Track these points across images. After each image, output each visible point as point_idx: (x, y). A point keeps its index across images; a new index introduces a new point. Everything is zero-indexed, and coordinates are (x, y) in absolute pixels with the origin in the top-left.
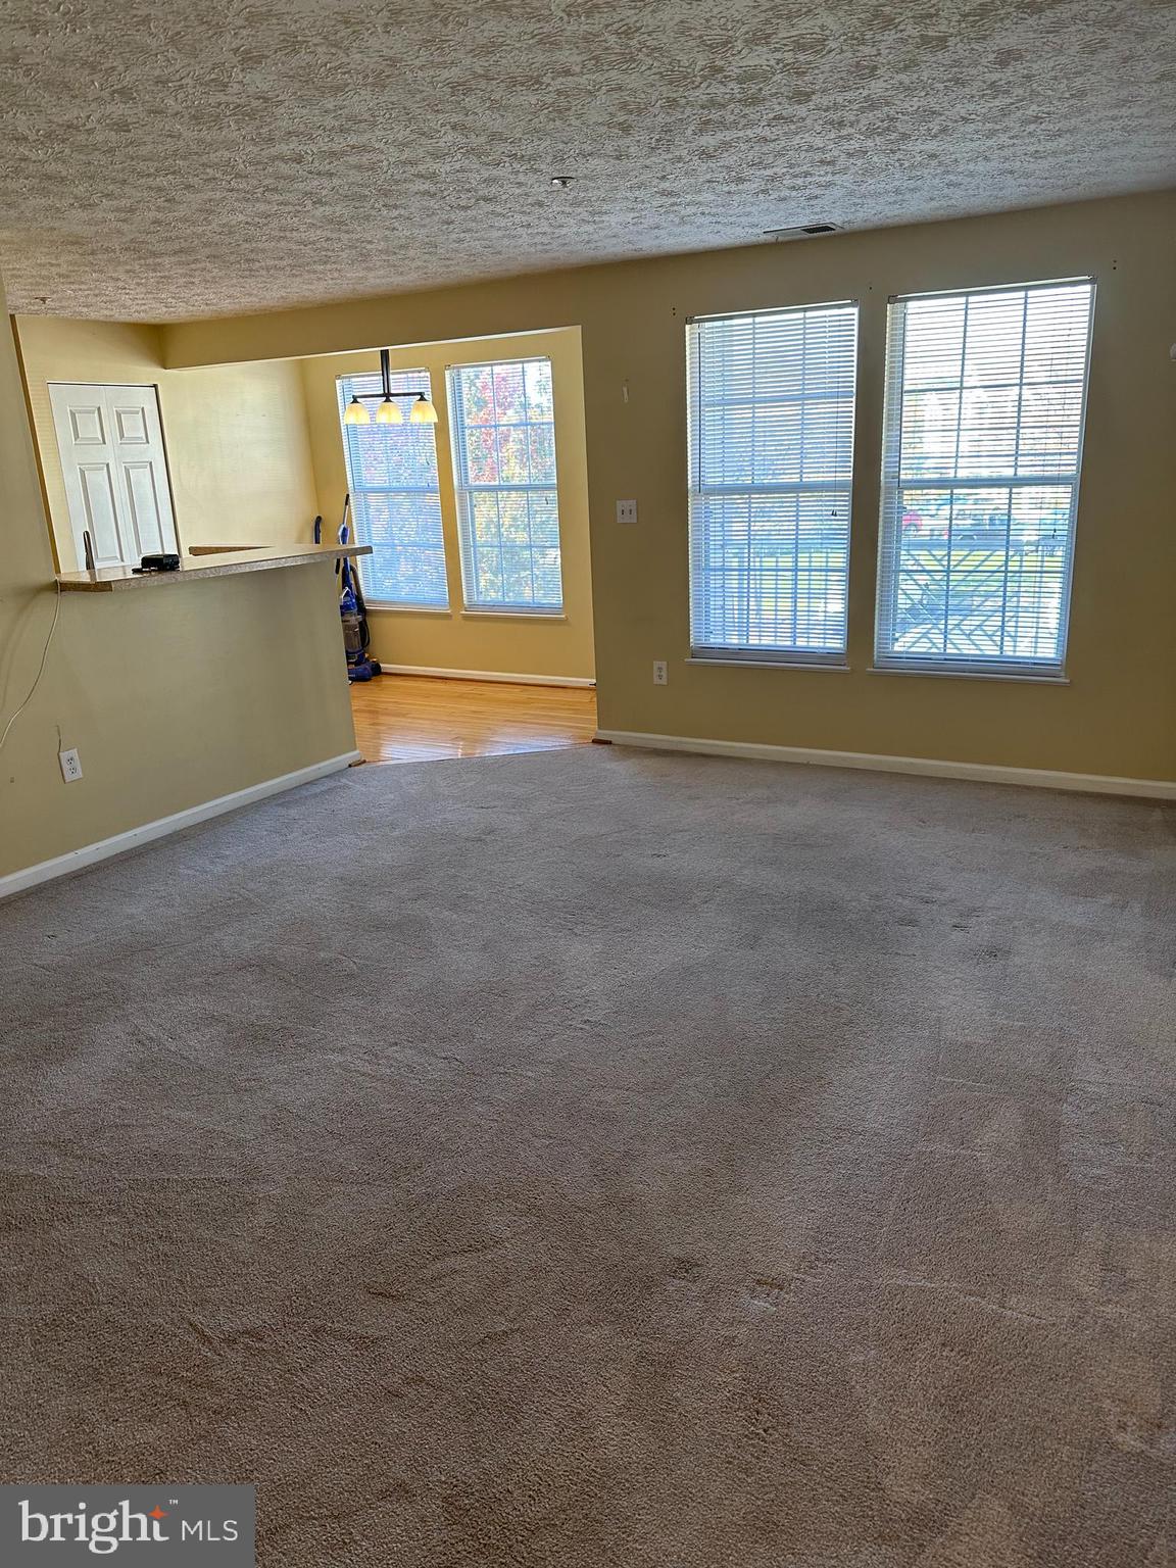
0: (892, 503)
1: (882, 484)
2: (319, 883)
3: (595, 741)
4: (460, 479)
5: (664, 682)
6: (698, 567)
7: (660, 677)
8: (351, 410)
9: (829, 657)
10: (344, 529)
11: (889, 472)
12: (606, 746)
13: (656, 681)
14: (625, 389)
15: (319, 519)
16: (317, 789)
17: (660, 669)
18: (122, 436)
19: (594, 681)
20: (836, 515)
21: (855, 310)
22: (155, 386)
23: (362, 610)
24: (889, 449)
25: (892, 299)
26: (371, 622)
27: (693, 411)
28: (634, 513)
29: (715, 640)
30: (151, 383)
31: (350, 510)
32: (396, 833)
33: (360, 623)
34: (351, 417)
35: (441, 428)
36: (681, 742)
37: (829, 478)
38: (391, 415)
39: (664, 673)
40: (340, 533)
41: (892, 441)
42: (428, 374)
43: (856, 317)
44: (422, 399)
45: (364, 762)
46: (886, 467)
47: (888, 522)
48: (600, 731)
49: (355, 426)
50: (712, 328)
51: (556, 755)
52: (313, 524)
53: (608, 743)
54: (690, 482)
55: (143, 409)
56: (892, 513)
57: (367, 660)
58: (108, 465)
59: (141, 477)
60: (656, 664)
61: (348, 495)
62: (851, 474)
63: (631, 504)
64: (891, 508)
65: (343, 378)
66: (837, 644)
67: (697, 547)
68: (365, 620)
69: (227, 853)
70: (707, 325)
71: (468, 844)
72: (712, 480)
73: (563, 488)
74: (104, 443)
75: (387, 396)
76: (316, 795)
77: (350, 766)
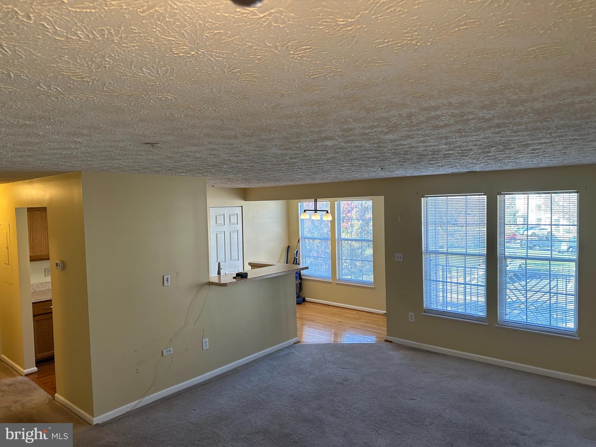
0: (502, 264)
1: (498, 257)
2: (284, 397)
3: (385, 341)
4: (338, 236)
5: (413, 320)
6: (426, 279)
7: (412, 319)
8: (303, 214)
9: (479, 319)
10: (297, 251)
11: (501, 253)
12: (390, 343)
13: (410, 320)
14: (399, 217)
15: (289, 246)
16: (283, 353)
17: (412, 316)
18: (230, 222)
19: (386, 312)
20: (480, 266)
21: (485, 197)
22: (242, 206)
23: (301, 278)
24: (500, 245)
25: (500, 194)
26: (304, 283)
27: (425, 226)
28: (402, 258)
29: (433, 307)
30: (241, 206)
31: (299, 244)
32: (311, 377)
33: (300, 283)
34: (303, 216)
35: (333, 222)
36: (420, 345)
37: (477, 252)
38: (316, 217)
39: (413, 317)
40: (295, 252)
41: (501, 242)
42: (329, 202)
43: (486, 199)
44: (327, 212)
45: (300, 342)
46: (499, 251)
47: (501, 271)
48: (388, 337)
49: (303, 220)
50: (432, 199)
51: (370, 345)
52: (287, 248)
53: (391, 342)
54: (423, 249)
55: (237, 214)
56: (502, 267)
57: (301, 296)
58: (224, 232)
59: (234, 235)
60: (410, 314)
61: (299, 240)
62: (486, 252)
63: (400, 255)
64: (502, 266)
65: (301, 202)
66: (483, 314)
67: (426, 272)
68: (301, 282)
69: (253, 380)
70: (429, 198)
71: (338, 385)
72: (431, 249)
73: (375, 242)
74: (224, 225)
75: (316, 211)
76: (282, 356)
77: (295, 343)
